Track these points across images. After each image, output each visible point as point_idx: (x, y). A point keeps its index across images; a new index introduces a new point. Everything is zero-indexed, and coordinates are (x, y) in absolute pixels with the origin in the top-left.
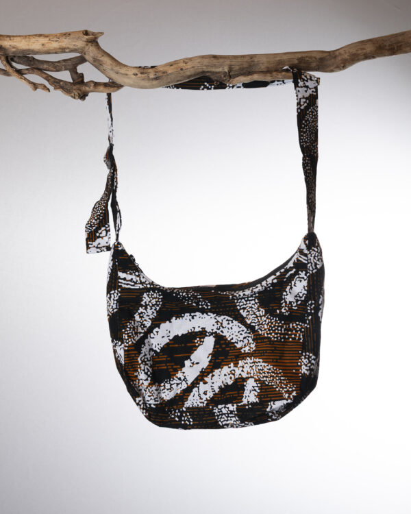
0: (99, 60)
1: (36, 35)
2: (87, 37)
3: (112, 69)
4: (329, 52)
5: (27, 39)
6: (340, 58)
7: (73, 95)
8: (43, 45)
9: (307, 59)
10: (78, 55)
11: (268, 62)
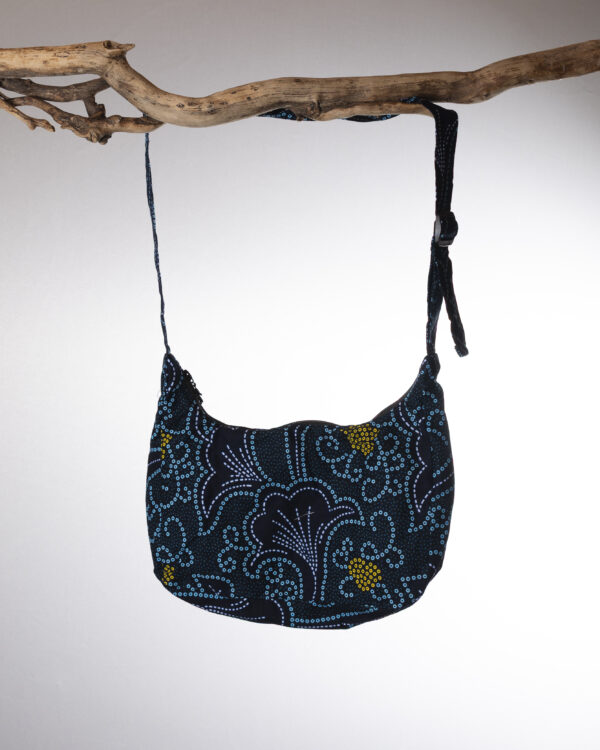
0: (127, 85)
1: (34, 48)
2: (110, 51)
3: (146, 98)
4: (466, 74)
5: (22, 54)
6: (481, 83)
7: (88, 135)
8: (45, 62)
9: (433, 84)
10: (97, 77)
11: (377, 88)
